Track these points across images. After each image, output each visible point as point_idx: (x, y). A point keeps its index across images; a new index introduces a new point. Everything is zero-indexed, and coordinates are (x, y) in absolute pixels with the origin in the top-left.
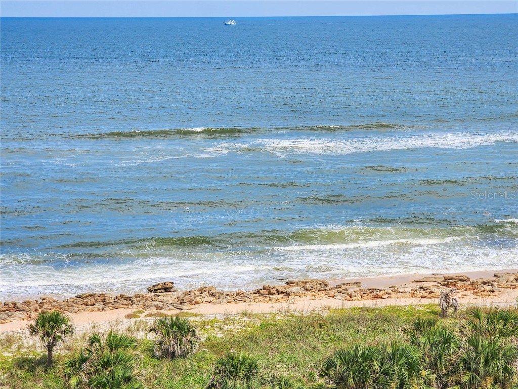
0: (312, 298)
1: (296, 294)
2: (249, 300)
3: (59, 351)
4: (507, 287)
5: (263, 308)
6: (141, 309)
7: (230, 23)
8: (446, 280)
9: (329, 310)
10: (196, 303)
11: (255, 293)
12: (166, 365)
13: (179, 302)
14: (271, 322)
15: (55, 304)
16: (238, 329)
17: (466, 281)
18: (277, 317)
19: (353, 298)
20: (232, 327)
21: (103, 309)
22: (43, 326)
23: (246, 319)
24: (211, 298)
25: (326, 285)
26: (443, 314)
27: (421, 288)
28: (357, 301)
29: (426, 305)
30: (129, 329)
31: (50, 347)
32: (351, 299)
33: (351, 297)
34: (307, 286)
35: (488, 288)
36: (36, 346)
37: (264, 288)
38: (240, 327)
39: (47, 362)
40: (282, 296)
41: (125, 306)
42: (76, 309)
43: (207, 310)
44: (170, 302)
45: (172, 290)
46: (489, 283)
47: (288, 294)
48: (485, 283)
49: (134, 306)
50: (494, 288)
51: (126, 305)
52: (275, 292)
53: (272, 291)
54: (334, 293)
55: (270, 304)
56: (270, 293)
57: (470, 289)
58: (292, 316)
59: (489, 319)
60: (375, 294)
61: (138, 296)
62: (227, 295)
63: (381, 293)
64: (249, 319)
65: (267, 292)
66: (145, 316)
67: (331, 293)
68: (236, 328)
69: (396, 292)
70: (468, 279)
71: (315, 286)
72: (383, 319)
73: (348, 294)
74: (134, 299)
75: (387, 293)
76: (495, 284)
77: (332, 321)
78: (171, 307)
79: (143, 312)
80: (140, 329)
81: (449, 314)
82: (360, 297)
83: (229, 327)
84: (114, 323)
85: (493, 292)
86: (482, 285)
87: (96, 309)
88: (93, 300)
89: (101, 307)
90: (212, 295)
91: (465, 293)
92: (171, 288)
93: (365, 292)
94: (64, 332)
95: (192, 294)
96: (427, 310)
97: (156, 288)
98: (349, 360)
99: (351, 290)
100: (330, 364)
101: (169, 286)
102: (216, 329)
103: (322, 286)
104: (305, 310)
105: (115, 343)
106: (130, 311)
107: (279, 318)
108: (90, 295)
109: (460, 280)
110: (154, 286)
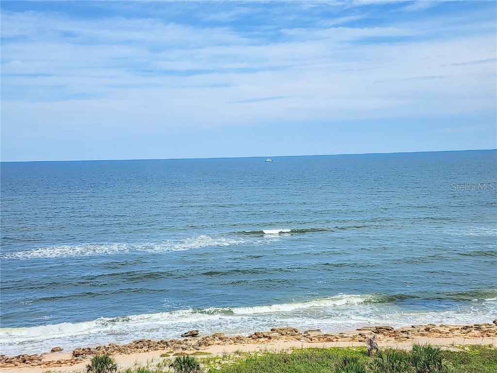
0: (286, 340)
1: (275, 337)
2: (244, 342)
4: (418, 335)
6: (172, 350)
7: (268, 160)
8: (377, 329)
9: (293, 349)
10: (209, 345)
11: (249, 337)
13: (198, 345)
14: (253, 358)
15: (116, 348)
16: (231, 363)
17: (391, 330)
18: (258, 354)
19: (313, 341)
20: (227, 362)
21: (147, 351)
22: (96, 366)
23: (237, 356)
24: (219, 342)
25: (296, 332)
26: (369, 354)
27: (360, 334)
28: (315, 343)
29: (358, 347)
30: (158, 365)
32: (311, 342)
33: (311, 340)
34: (284, 332)
35: (405, 335)
37: (255, 334)
38: (233, 362)
40: (267, 339)
41: (162, 349)
42: (129, 351)
43: (215, 350)
44: (193, 344)
45: (197, 336)
46: (406, 331)
47: (270, 338)
48: (403, 332)
49: (169, 348)
50: (409, 336)
51: (163, 347)
52: (262, 336)
53: (260, 336)
54: (300, 338)
55: (257, 345)
56: (259, 337)
57: (393, 336)
58: (268, 353)
60: (328, 338)
61: (172, 341)
62: (231, 339)
63: (332, 338)
64: (240, 357)
65: (257, 336)
66: (173, 355)
67: (298, 337)
69: (342, 337)
70: (393, 329)
71: (289, 332)
73: (310, 338)
74: (169, 344)
75: (336, 338)
76: (410, 332)
78: (192, 348)
79: (173, 352)
80: (167, 365)
81: (373, 354)
82: (317, 340)
83: (225, 362)
84: (150, 361)
85: (408, 338)
86: (401, 333)
87: (143, 351)
88: (142, 344)
89: (146, 350)
90: (220, 339)
91: (390, 338)
92: (197, 334)
93: (322, 337)
94: (111, 369)
95: (208, 339)
96: (359, 351)
97: (187, 335)
99: (312, 334)
101: (195, 333)
102: (217, 364)
103: (293, 333)
104: (277, 349)
106: (164, 352)
107: (260, 355)
108: (141, 341)
109: (387, 330)
110: (185, 334)
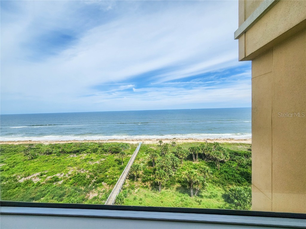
1: (189, 140)
3: (162, 144)
4: (215, 140)
5: (185, 141)
8: (207, 139)
11: (184, 139)
12: (173, 147)
13: (176, 140)
14: (185, 143)
15: (161, 140)
17: (210, 139)
21: (167, 140)
22: (160, 142)
27: (204, 140)
28: (196, 141)
29: (204, 142)
31: (161, 144)
36: (159, 144)
39: (160, 146)
40: (187, 140)
42: (163, 140)
43: (179, 141)
58: (188, 142)
59: (209, 144)
61: (172, 139)
62: (181, 139)
63: (199, 140)
64: (183, 142)
66: (171, 141)
68: (181, 143)
69: (201, 140)
72: (198, 143)
77: (192, 143)
80: (170, 143)
81: (207, 143)
84: (167, 142)
85: (213, 141)
87: (165, 140)
90: (179, 139)
91: (210, 141)
98: (192, 148)
100: (189, 148)
101: (175, 138)
102: (179, 143)
103: (192, 139)
105: (167, 144)
